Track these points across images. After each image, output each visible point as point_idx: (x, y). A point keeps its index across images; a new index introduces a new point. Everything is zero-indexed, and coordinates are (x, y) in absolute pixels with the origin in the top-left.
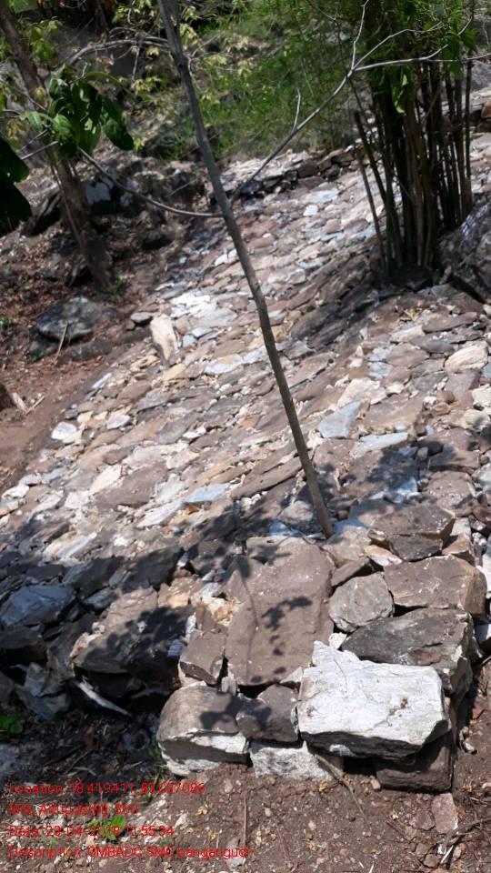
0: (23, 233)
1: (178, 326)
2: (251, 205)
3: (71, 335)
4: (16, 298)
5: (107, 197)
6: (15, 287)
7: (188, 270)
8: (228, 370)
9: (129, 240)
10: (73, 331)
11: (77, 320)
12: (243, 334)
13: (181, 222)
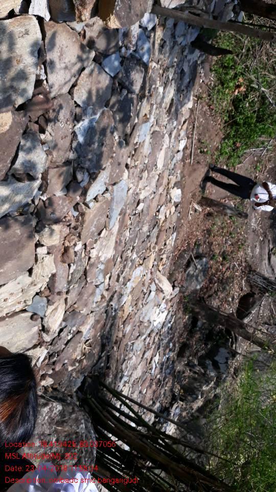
0: (232, 314)
1: (161, 294)
2: (158, 408)
3: (192, 265)
4: (216, 276)
5: (216, 358)
6: (220, 282)
7: (167, 339)
8: (134, 273)
9: (194, 343)
10: (193, 267)
11: (195, 274)
12: (136, 304)
13: (179, 372)
